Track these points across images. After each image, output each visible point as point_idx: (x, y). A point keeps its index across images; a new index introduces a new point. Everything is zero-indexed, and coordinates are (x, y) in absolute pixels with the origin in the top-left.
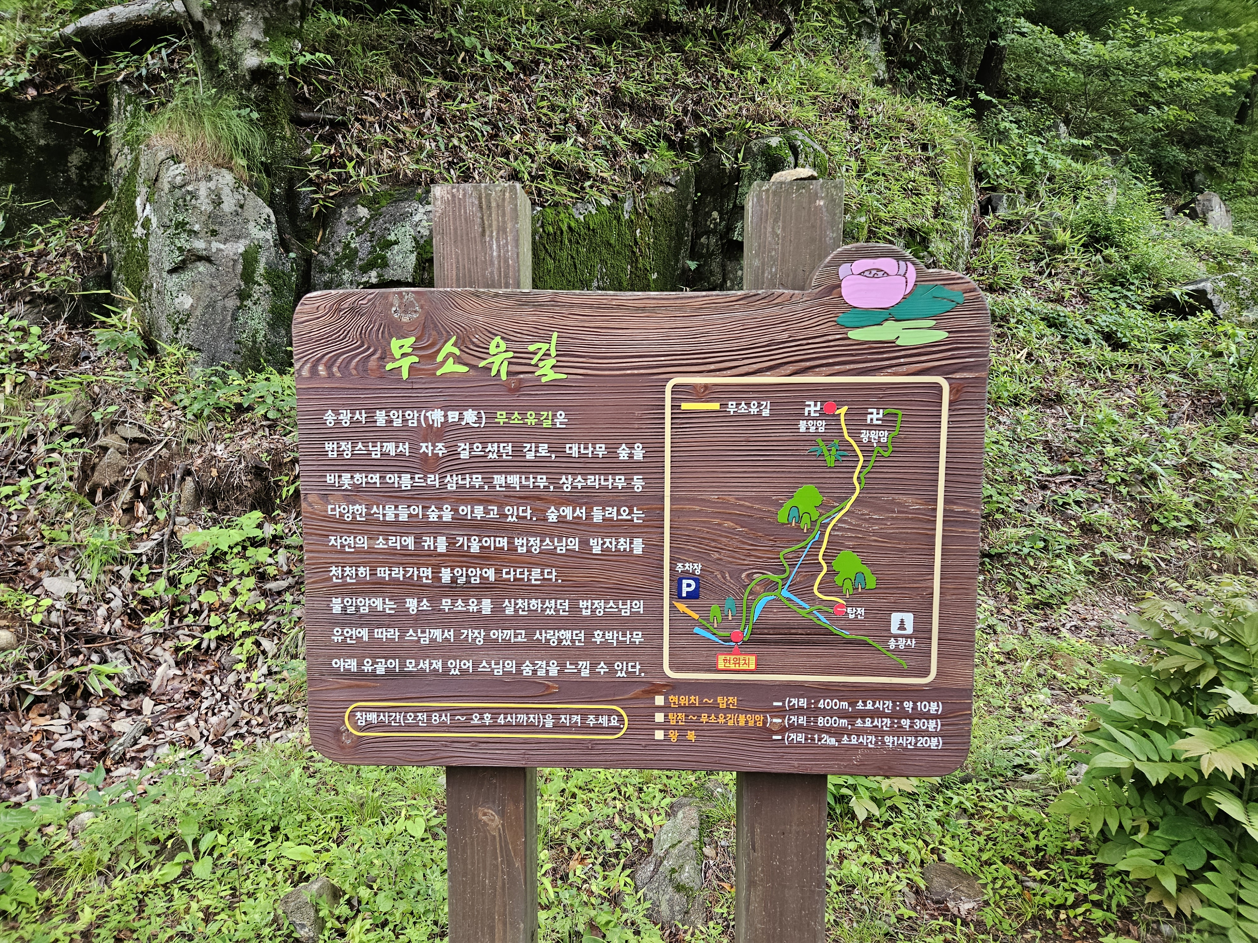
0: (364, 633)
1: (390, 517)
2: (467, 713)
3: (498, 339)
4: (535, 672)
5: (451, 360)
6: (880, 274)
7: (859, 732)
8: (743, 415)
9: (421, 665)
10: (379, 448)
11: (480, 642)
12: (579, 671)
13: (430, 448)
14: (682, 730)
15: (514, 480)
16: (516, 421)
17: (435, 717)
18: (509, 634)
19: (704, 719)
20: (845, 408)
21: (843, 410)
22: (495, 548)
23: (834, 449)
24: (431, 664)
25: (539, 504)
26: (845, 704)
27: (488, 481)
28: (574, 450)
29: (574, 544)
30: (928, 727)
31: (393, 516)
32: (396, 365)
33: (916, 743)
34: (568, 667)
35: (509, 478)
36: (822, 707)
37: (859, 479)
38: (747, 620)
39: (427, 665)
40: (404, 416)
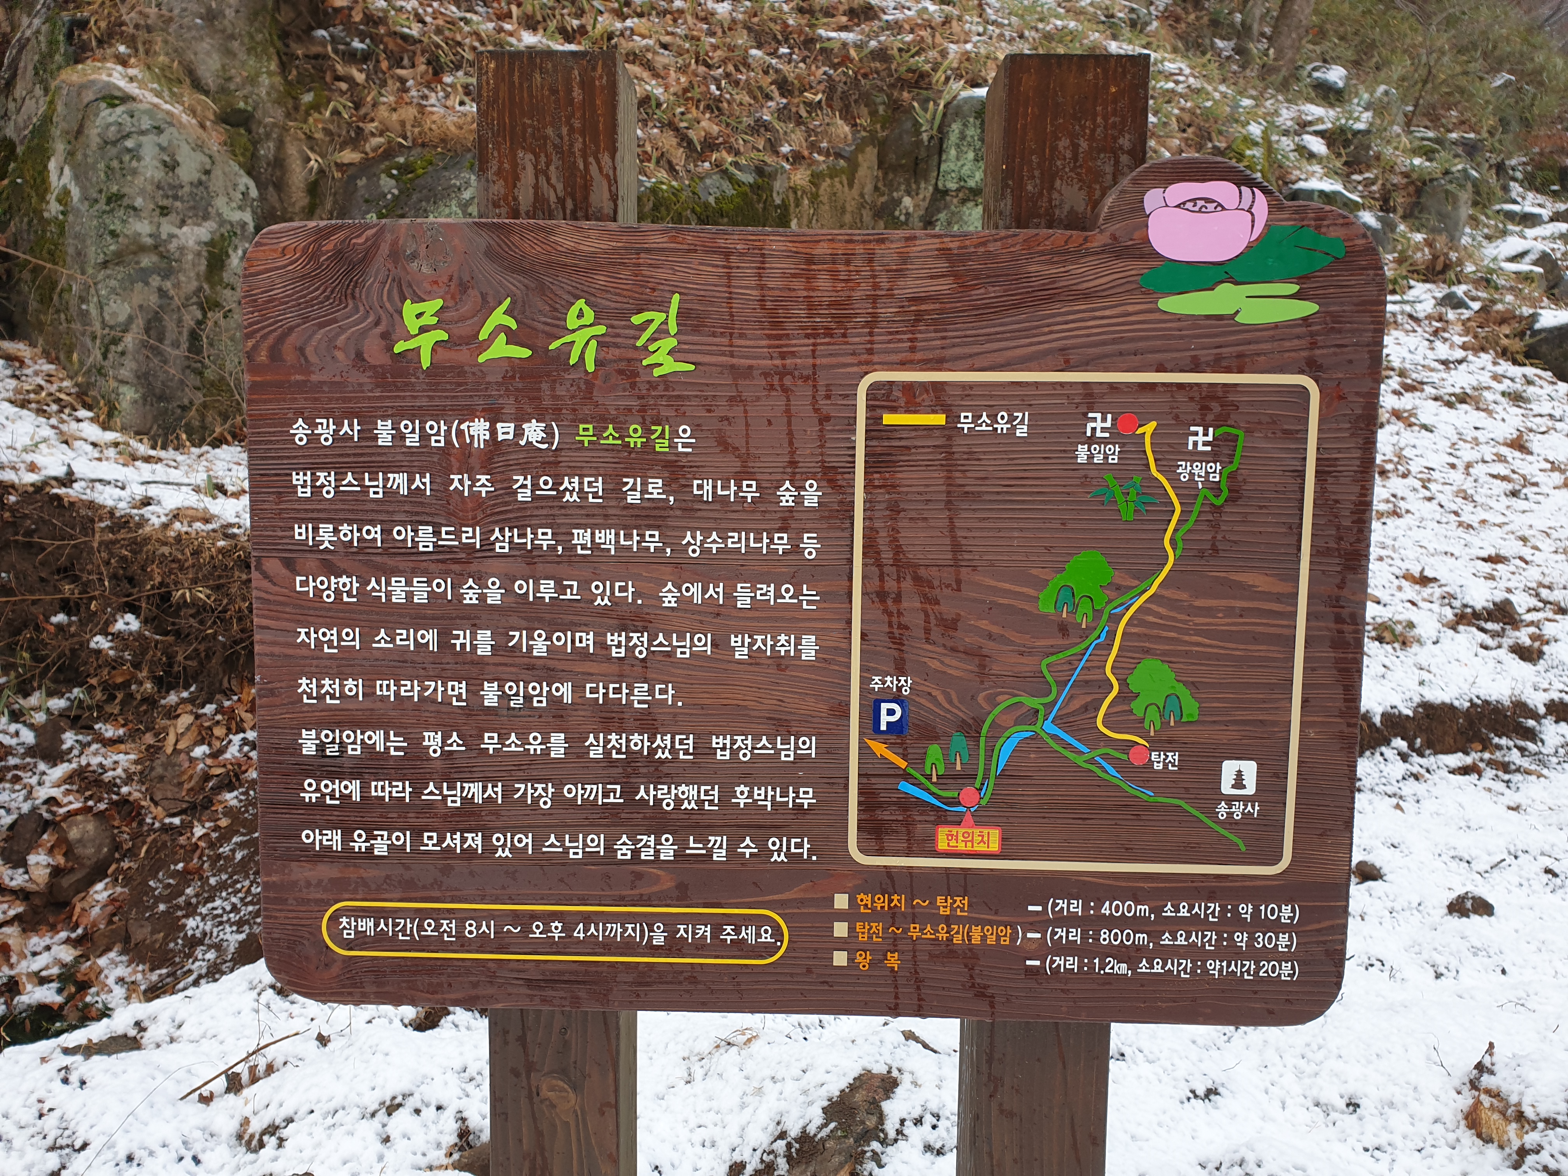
0: (354, 788)
1: (399, 597)
2: (525, 920)
3: (581, 303)
4: (636, 853)
6: (1211, 207)
7: (1168, 954)
8: (984, 434)
9: (448, 840)
10: (380, 483)
11: (546, 803)
12: (710, 852)
13: (467, 483)
14: (878, 951)
15: (606, 538)
16: (610, 441)
17: (471, 928)
18: (594, 791)
19: (914, 931)
20: (1154, 424)
21: (1149, 428)
22: (574, 648)
24: (464, 840)
25: (646, 578)
26: (1143, 909)
27: (564, 538)
28: (705, 489)
29: (703, 644)
30: (1276, 945)
31: (403, 595)
32: (411, 345)
33: (1257, 972)
34: (692, 845)
35: (597, 535)
36: (1108, 912)
37: (1173, 541)
38: (987, 771)
39: (458, 842)
40: (422, 429)
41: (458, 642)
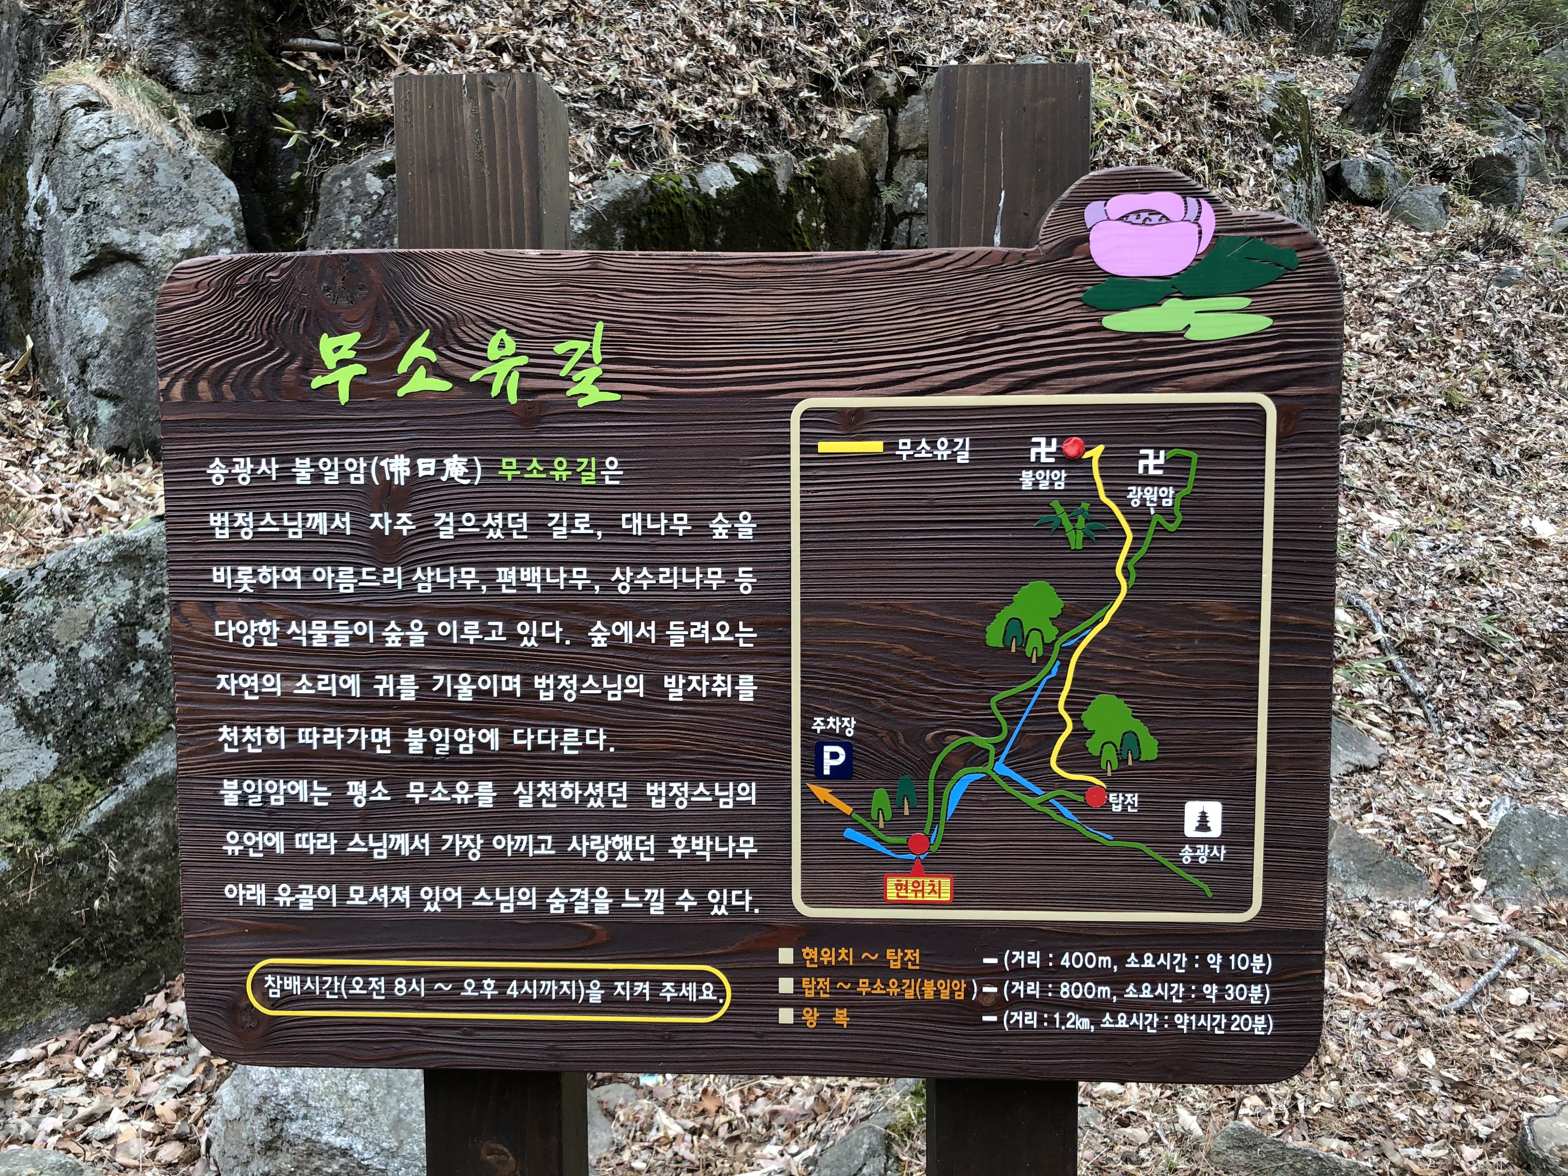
0: (278, 840)
1: (320, 641)
2: (457, 977)
3: (502, 334)
4: (570, 907)
5: (422, 370)
6: (1155, 218)
7: (1133, 1007)
8: (924, 462)
9: (375, 895)
10: (300, 523)
11: (475, 855)
12: (647, 906)
13: (388, 521)
14: (826, 1008)
15: (532, 575)
16: (535, 475)
17: (400, 986)
18: (525, 841)
19: (864, 986)
20: (1100, 448)
21: (1097, 452)
22: (500, 692)
23: (1081, 519)
24: (391, 894)
25: (575, 618)
26: (1105, 960)
27: (488, 577)
28: (634, 523)
29: (636, 685)
30: (1248, 997)
31: (325, 639)
32: (328, 380)
33: (1228, 1026)
34: (628, 898)
35: (523, 573)
36: (1067, 964)
37: (1125, 569)
38: (937, 815)
39: (385, 896)
40: (341, 466)
41: (381, 688)
